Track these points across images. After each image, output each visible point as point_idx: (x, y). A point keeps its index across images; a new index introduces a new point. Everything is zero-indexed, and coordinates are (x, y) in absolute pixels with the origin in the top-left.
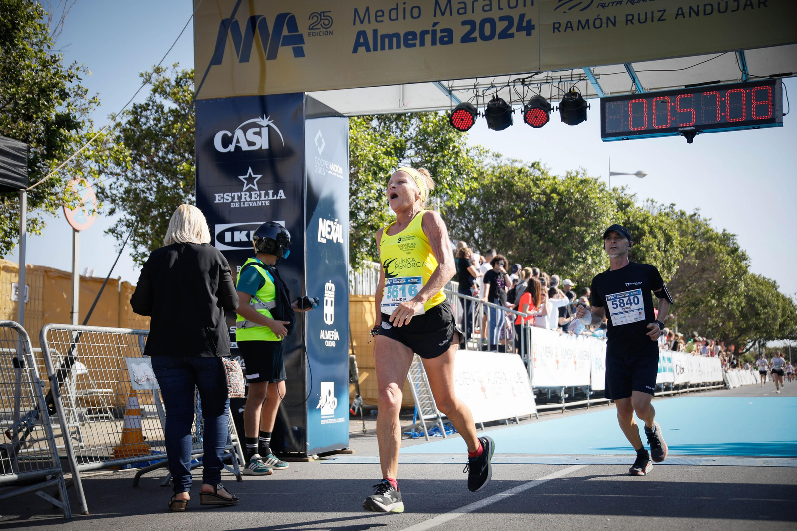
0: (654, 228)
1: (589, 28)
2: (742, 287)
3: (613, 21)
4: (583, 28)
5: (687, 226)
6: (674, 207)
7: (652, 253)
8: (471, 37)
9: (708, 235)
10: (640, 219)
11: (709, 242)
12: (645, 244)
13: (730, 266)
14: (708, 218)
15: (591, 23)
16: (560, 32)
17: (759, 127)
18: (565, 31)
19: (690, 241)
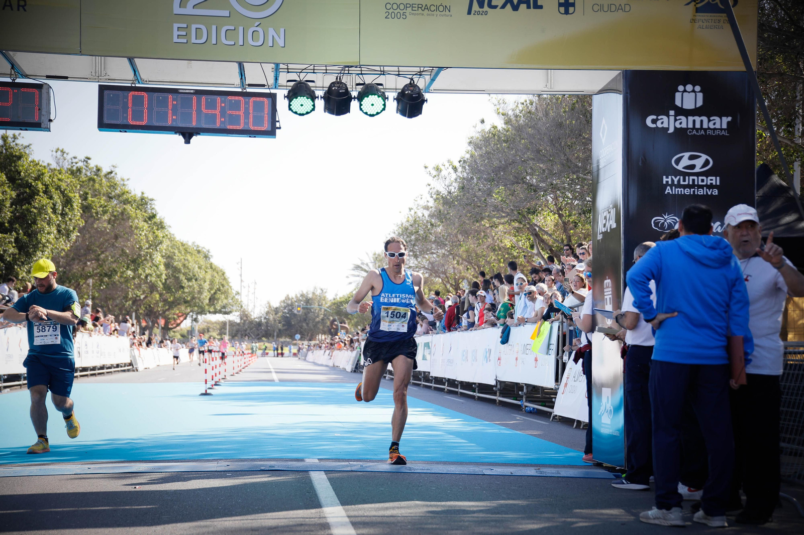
0: (50, 188)
2: (158, 258)
5: (101, 184)
6: (89, 161)
7: (46, 216)
9: (125, 196)
10: (33, 176)
11: (124, 206)
12: (37, 206)
13: (145, 234)
14: (126, 178)
17: (26, 130)
19: (103, 202)
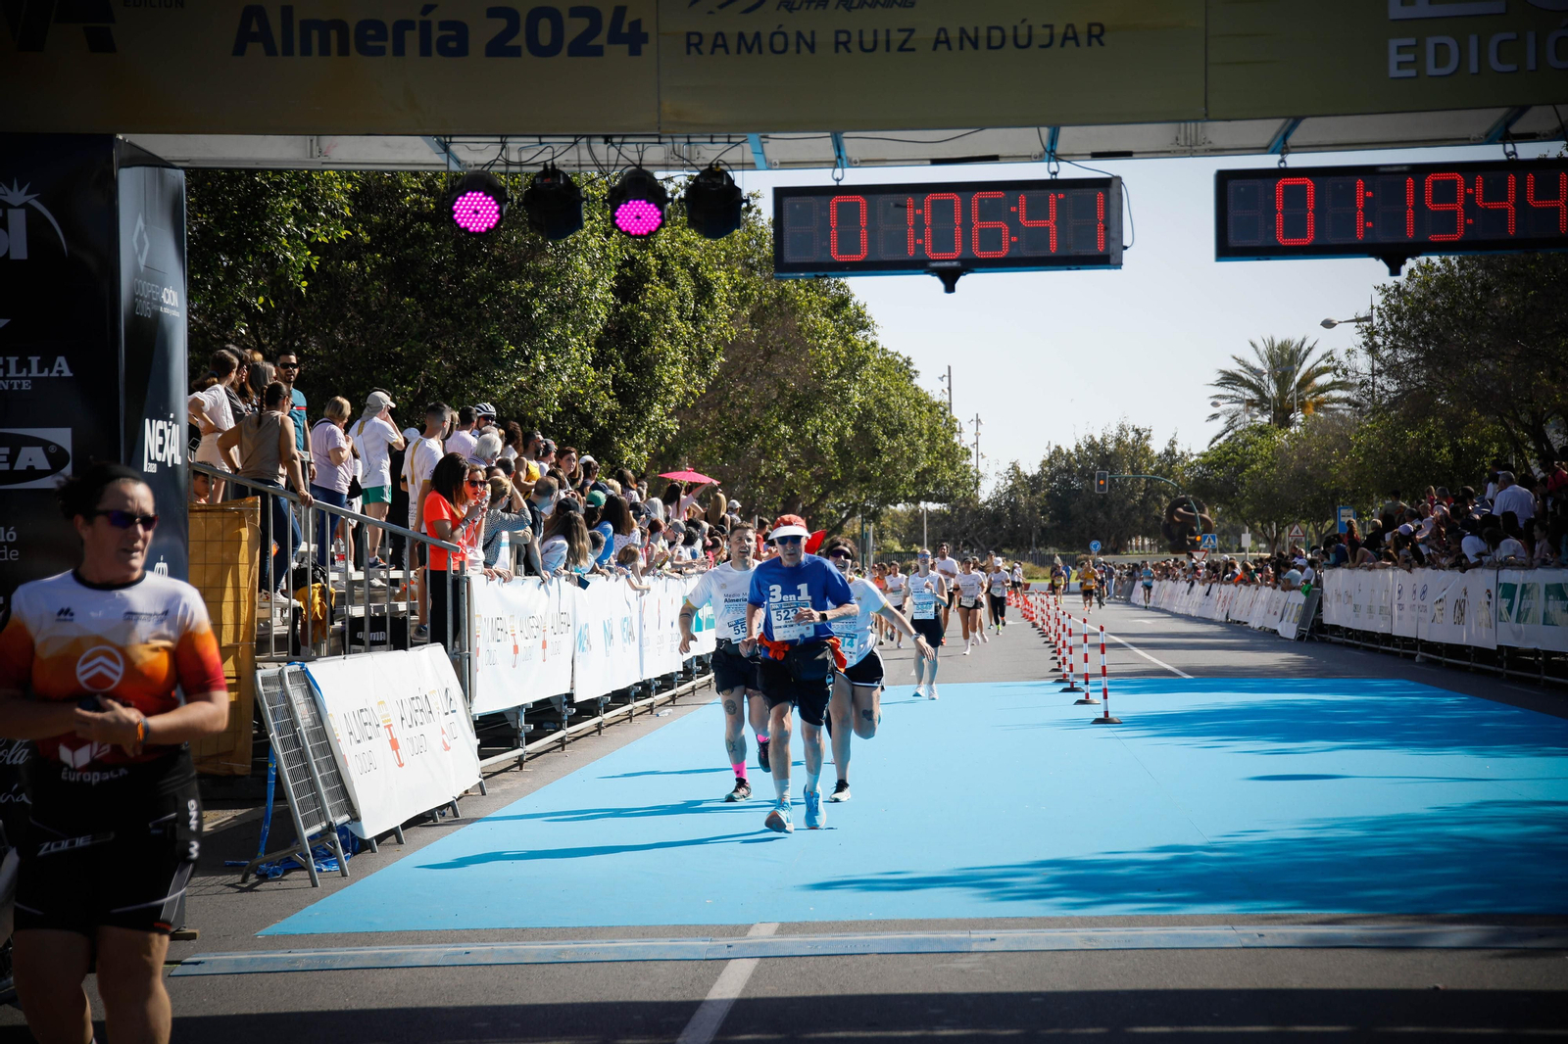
0: (671, 263)
1: (760, 52)
3: (809, 40)
4: (750, 50)
7: (667, 326)
8: (508, 44)
12: (649, 304)
15: (765, 40)
16: (700, 52)
17: (1078, 269)
18: (712, 52)
